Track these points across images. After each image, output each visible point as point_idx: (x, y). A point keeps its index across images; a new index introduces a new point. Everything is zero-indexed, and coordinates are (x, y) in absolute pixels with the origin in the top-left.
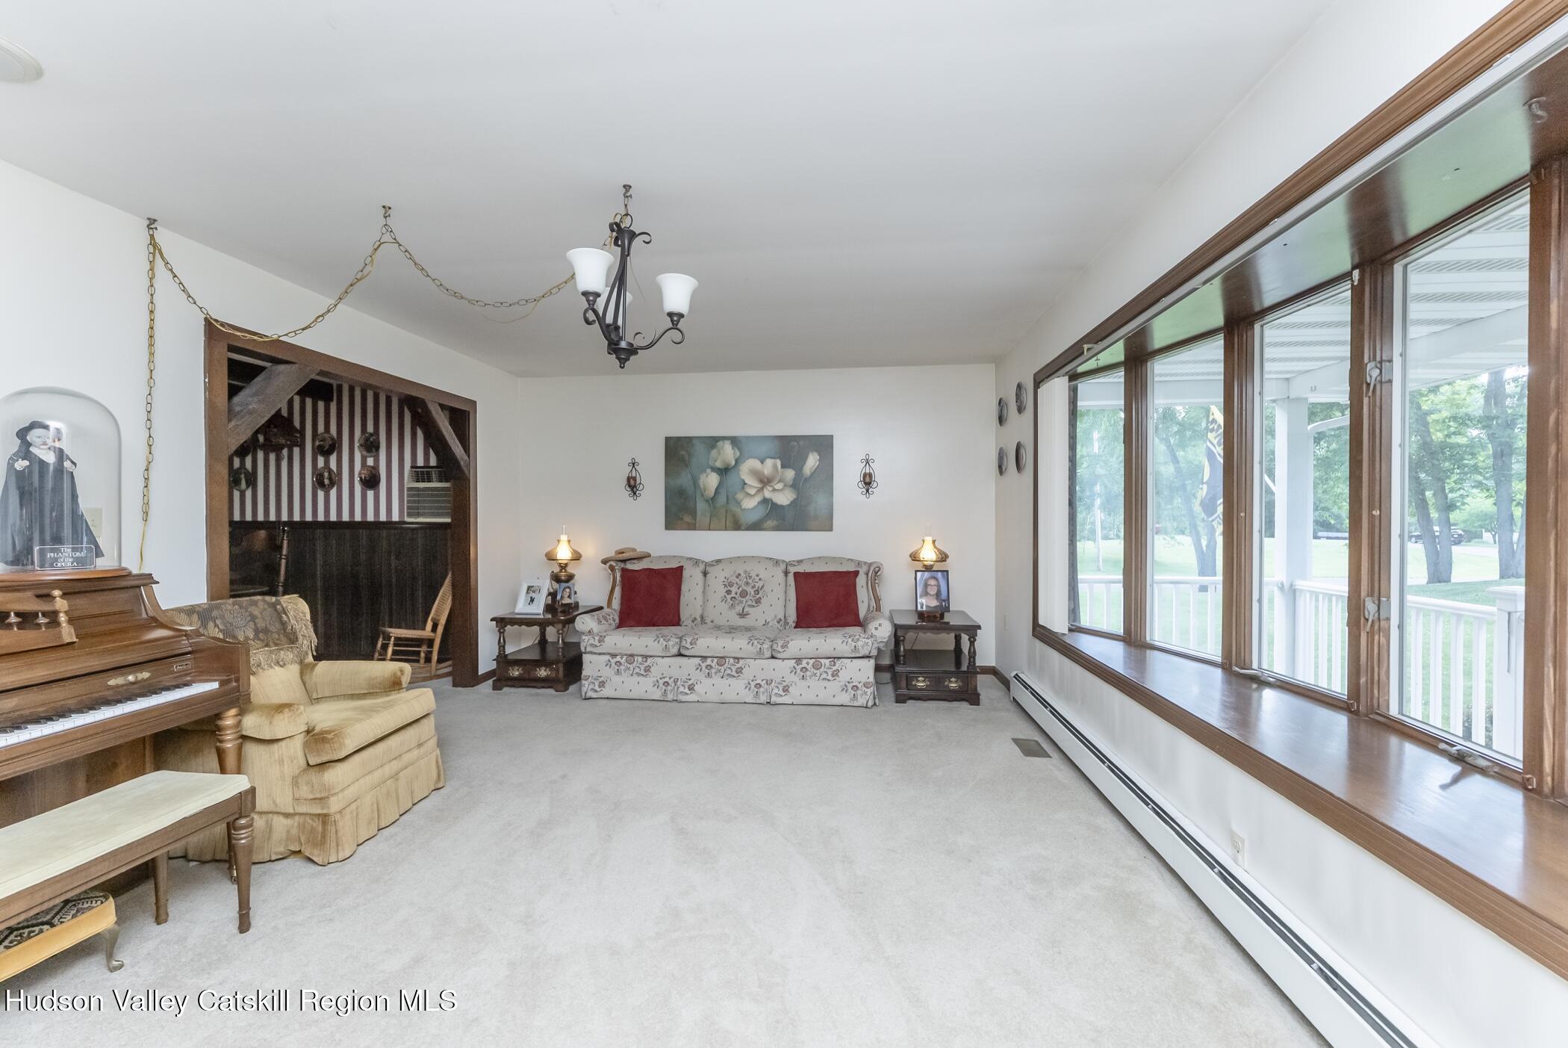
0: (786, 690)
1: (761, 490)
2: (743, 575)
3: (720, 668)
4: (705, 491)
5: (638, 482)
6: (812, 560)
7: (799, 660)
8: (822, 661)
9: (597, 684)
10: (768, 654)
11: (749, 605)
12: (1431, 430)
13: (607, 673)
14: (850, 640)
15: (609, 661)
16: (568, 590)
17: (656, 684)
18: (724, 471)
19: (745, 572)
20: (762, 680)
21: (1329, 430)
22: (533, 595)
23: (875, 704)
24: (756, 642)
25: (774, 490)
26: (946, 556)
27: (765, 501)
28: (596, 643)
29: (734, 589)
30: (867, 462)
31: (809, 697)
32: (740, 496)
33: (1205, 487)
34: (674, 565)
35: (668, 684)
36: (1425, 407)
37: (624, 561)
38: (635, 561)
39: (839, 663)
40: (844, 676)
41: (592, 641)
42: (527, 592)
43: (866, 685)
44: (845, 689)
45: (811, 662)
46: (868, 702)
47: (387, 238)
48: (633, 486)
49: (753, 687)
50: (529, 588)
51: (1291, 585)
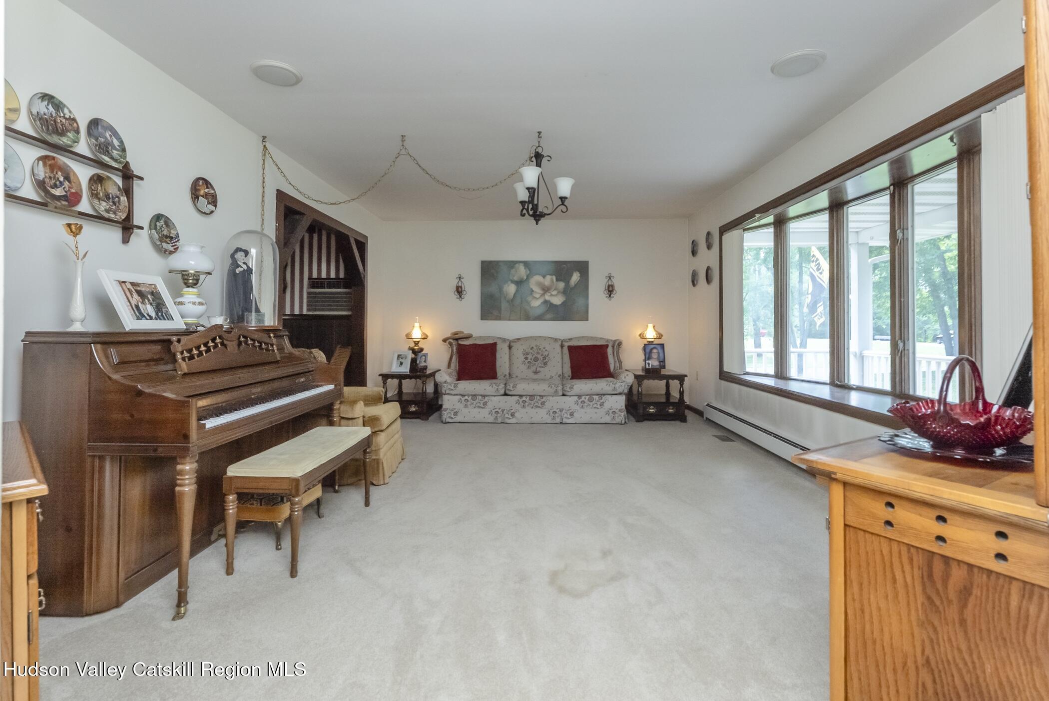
0: (572, 414)
1: (543, 295)
2: (535, 348)
3: (531, 402)
4: (507, 295)
5: (463, 289)
6: (578, 338)
7: (580, 396)
8: (594, 397)
9: (452, 413)
10: (561, 393)
11: (540, 367)
12: (947, 264)
13: (458, 406)
14: (611, 384)
15: (461, 399)
16: (424, 357)
17: (490, 413)
18: (519, 283)
19: (536, 346)
20: (557, 409)
21: (881, 262)
22: (402, 361)
23: (625, 423)
24: (553, 386)
25: (552, 295)
26: (662, 336)
27: (546, 302)
28: (452, 388)
29: (530, 357)
30: (610, 278)
31: (586, 419)
32: (529, 298)
33: (810, 296)
34: (491, 342)
35: (498, 412)
36: (943, 248)
37: (457, 340)
38: (465, 340)
39: (604, 398)
40: (607, 405)
41: (449, 387)
42: (398, 359)
43: (620, 411)
44: (607, 413)
45: (587, 397)
46: (622, 420)
47: (403, 152)
48: (459, 291)
49: (551, 413)
50: (399, 356)
51: (861, 354)
